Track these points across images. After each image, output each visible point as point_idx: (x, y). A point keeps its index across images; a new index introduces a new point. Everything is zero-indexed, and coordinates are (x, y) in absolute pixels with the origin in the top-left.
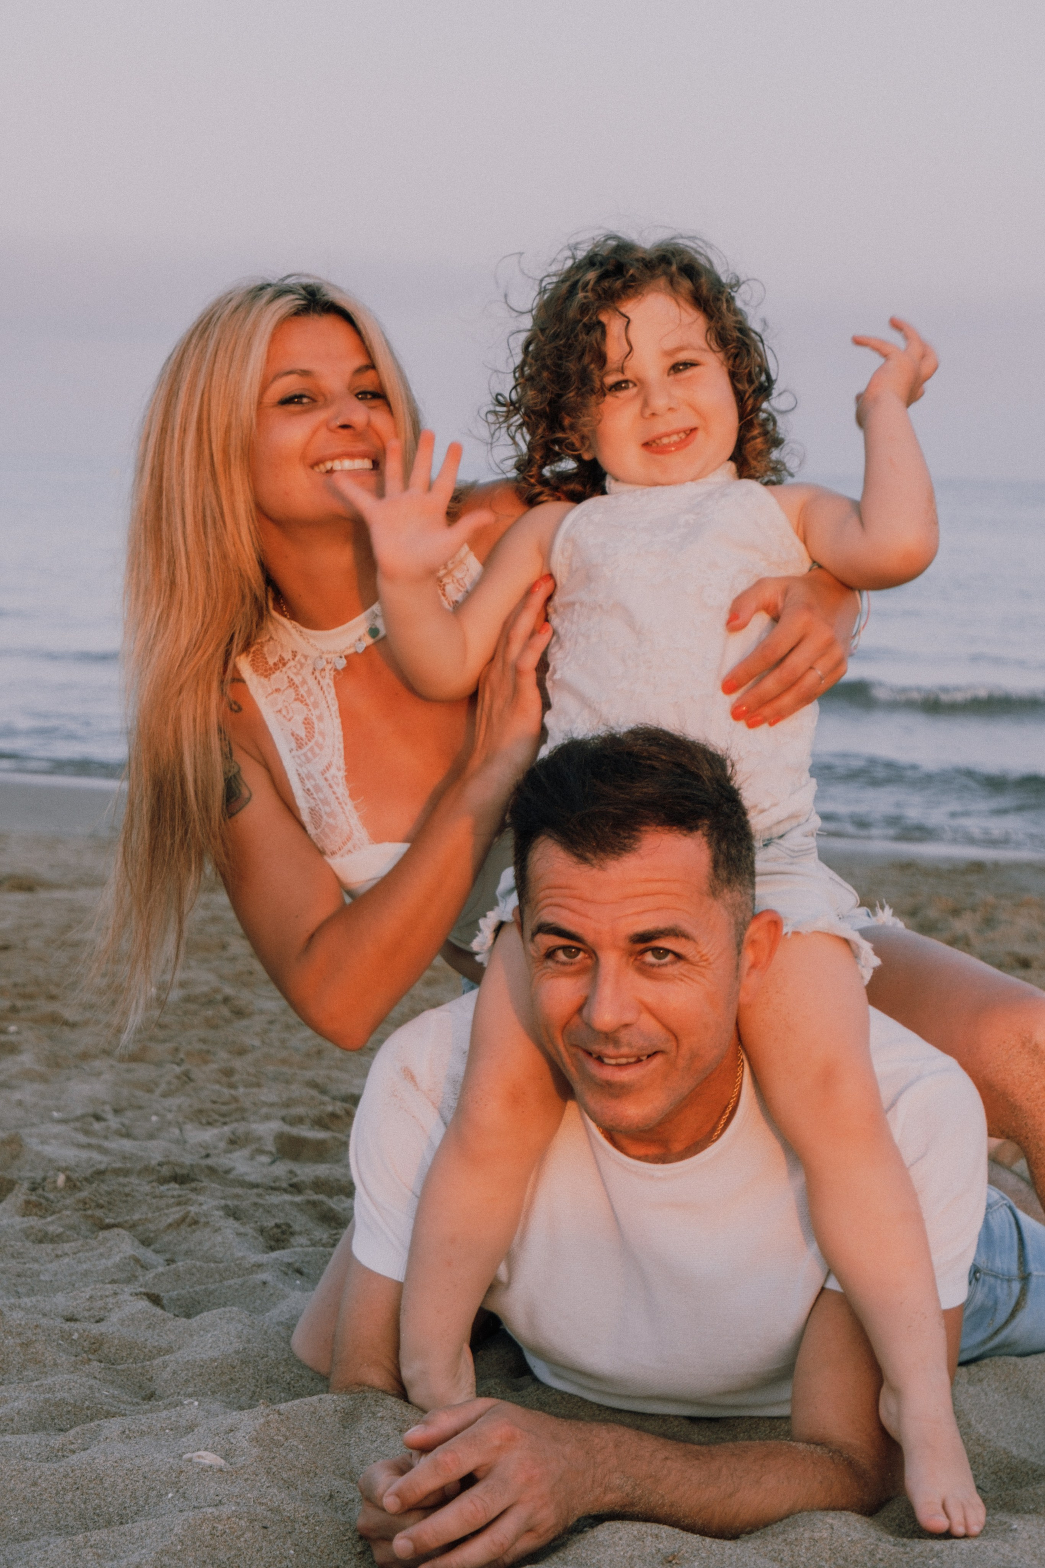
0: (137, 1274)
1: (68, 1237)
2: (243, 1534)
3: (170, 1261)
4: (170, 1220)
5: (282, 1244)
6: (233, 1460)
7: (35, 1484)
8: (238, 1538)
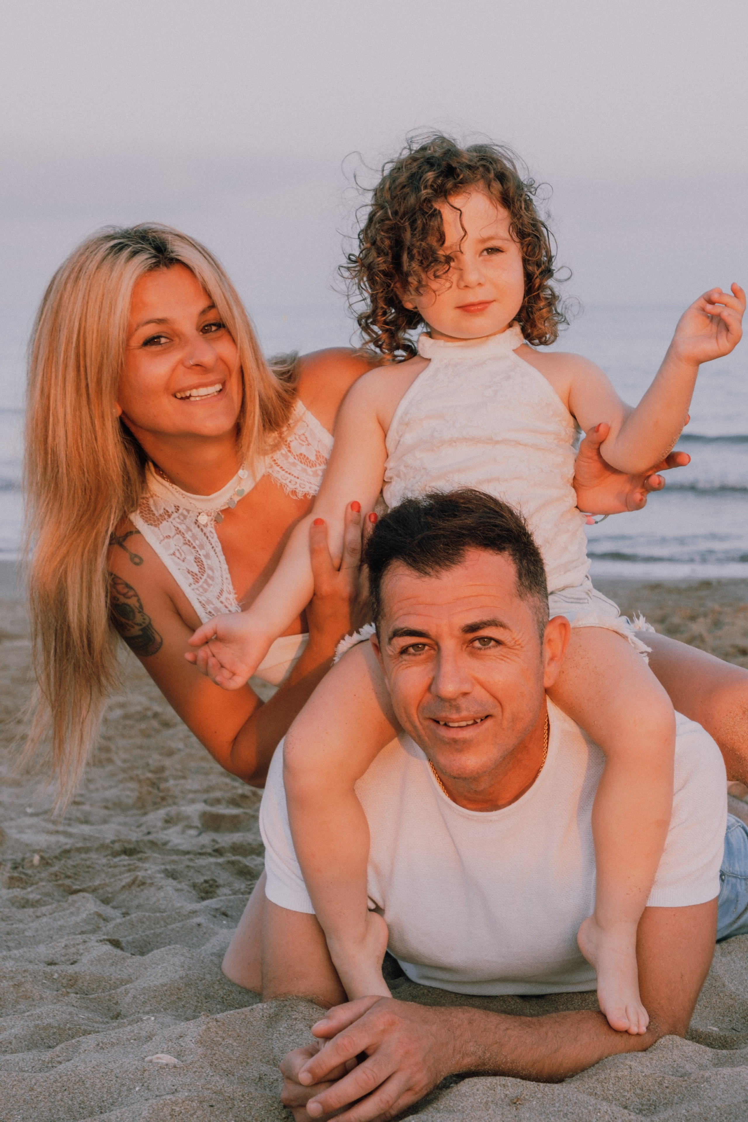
0: (100, 926)
1: (44, 902)
2: (196, 1112)
3: (125, 914)
4: (123, 884)
5: (211, 895)
6: (184, 1059)
7: (32, 1089)
8: (192, 1115)
